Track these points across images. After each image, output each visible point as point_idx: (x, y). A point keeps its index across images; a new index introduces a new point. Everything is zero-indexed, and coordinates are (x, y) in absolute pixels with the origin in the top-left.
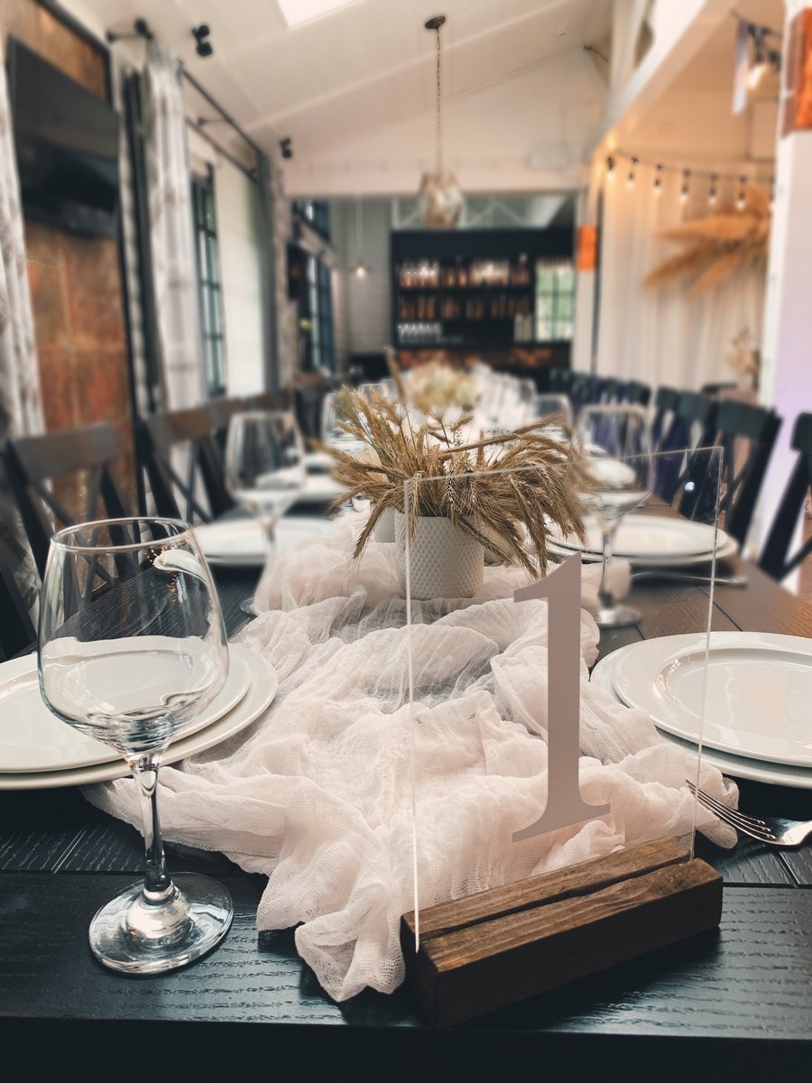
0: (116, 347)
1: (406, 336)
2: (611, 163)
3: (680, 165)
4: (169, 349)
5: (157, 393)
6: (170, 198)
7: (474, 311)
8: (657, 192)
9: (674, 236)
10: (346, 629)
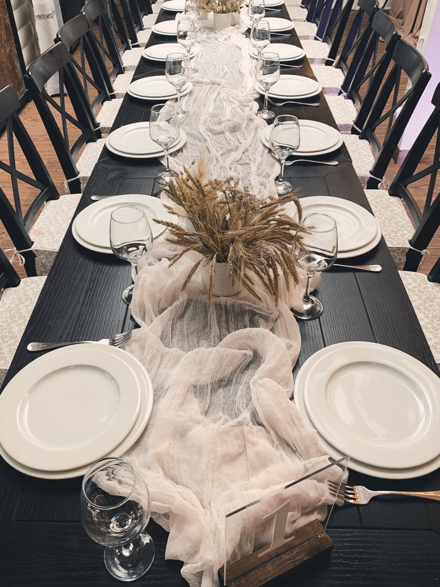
10: (178, 324)
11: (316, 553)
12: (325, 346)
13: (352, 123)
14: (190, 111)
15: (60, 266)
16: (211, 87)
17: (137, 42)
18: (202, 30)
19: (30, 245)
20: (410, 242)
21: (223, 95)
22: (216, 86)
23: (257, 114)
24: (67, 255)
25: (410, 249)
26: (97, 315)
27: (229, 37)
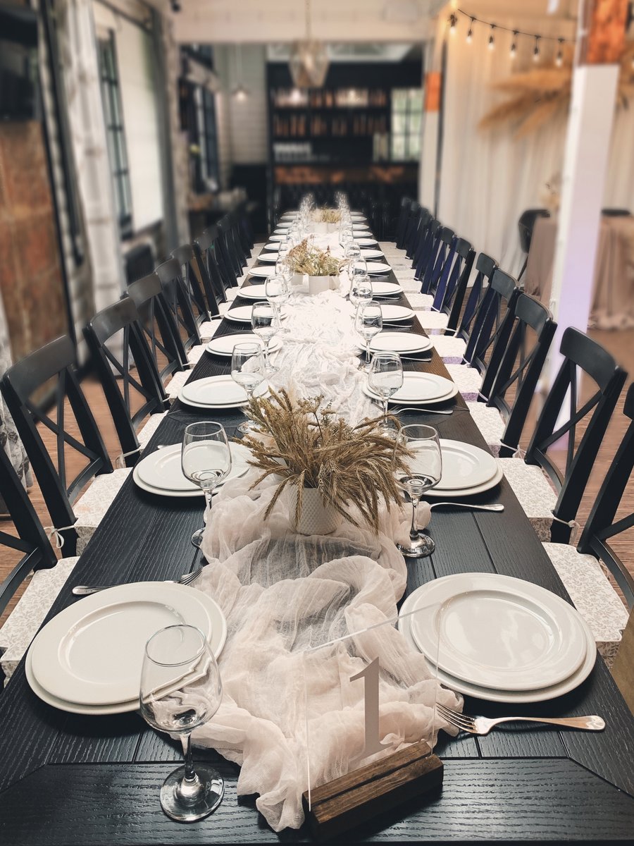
0: (45, 209)
1: (281, 155)
2: (453, 20)
3: (511, 24)
4: (89, 206)
5: (79, 241)
6: (82, 78)
7: (340, 129)
8: (491, 47)
9: (504, 87)
10: (260, 564)
11: (421, 774)
12: (436, 578)
13: (478, 392)
14: (280, 367)
15: (116, 512)
16: (304, 346)
17: (218, 314)
18: (295, 295)
19: (73, 521)
20: (554, 513)
21: (319, 351)
22: (311, 344)
23: (358, 369)
24: (125, 502)
25: (554, 520)
26: (160, 559)
27: (327, 301)
